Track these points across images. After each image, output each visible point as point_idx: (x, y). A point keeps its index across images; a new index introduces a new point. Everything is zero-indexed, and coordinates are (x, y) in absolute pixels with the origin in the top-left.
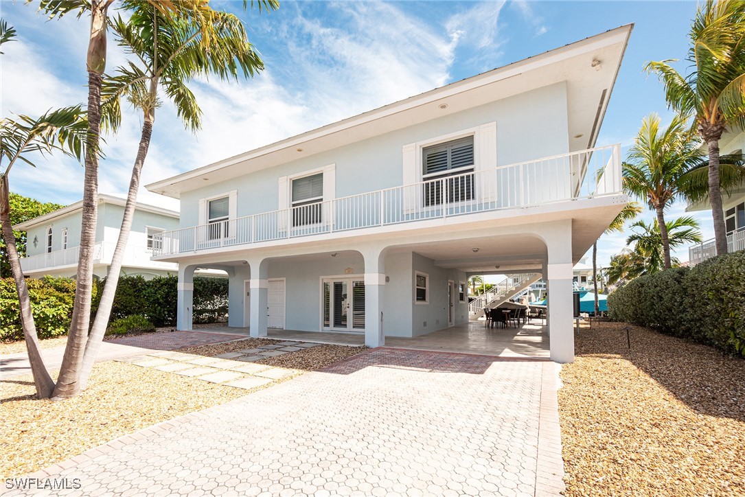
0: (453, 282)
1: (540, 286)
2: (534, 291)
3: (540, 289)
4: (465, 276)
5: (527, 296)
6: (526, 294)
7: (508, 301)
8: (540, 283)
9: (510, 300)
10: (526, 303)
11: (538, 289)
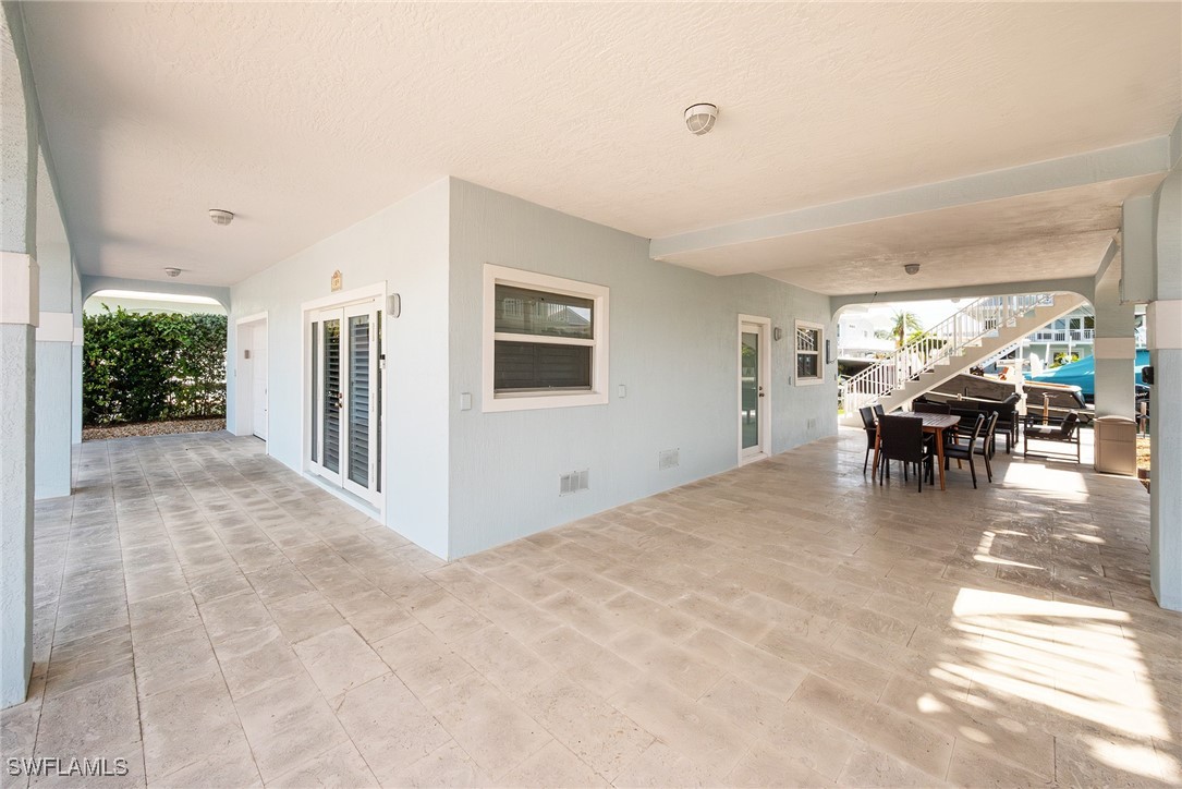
0: (767, 321)
1: (1048, 336)
2: (1033, 348)
3: (1048, 343)
4: (826, 305)
5: (1019, 361)
6: (1012, 355)
7: (966, 371)
8: (1048, 331)
9: (972, 370)
10: (1015, 377)
11: (1042, 342)
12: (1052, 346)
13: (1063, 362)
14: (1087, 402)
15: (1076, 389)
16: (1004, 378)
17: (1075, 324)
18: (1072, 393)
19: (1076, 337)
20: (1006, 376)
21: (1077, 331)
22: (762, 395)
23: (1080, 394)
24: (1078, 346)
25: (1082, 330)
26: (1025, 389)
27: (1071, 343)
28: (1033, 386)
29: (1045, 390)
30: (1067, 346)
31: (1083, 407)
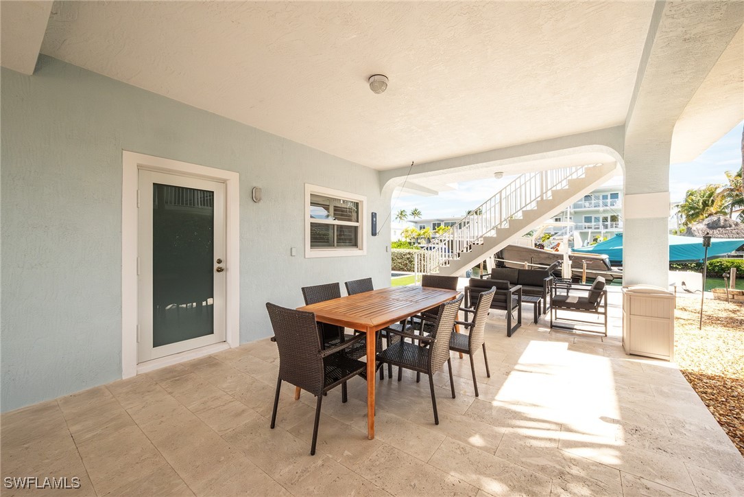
12: (592, 233)
13: (598, 241)
14: (612, 266)
15: (605, 257)
16: (557, 250)
17: (605, 219)
18: (602, 260)
19: (606, 227)
20: (559, 249)
21: (606, 223)
22: (220, 270)
23: (607, 261)
24: (607, 232)
25: (609, 223)
26: (570, 257)
27: (603, 230)
28: (575, 255)
29: (585, 258)
30: (600, 233)
31: (609, 269)
